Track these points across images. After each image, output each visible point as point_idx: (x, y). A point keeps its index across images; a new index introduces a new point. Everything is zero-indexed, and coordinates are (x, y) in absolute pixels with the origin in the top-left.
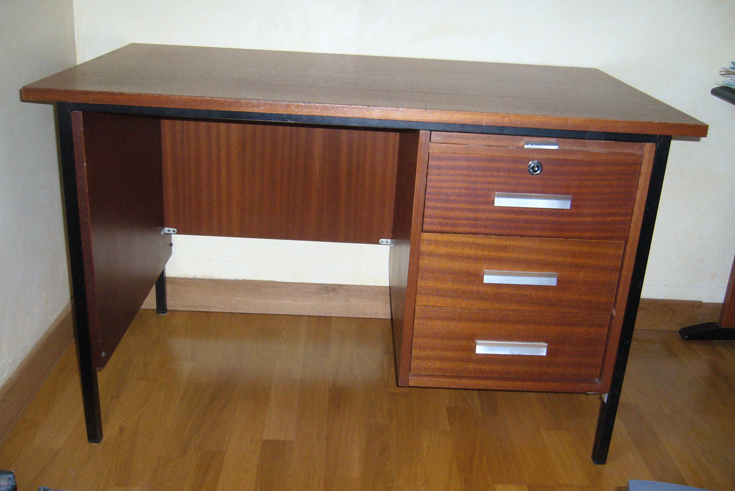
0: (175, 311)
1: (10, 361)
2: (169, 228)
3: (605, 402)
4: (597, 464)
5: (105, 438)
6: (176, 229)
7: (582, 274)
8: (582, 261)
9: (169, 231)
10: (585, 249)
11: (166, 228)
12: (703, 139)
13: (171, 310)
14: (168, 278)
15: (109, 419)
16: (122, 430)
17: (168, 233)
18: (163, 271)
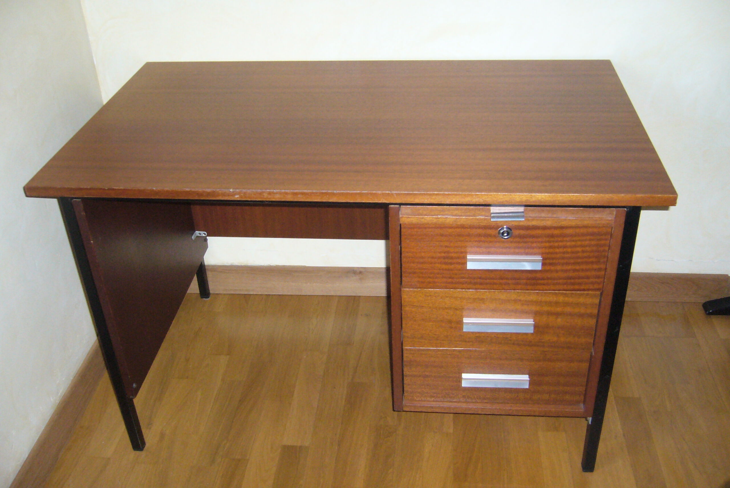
0: (217, 294)
1: (64, 379)
2: (200, 231)
3: (590, 423)
4: (585, 472)
5: (147, 445)
6: (206, 232)
7: (559, 320)
8: (559, 309)
9: (200, 234)
10: (561, 299)
11: (197, 232)
12: (672, 208)
13: (214, 294)
14: (208, 266)
15: (152, 424)
16: (162, 435)
17: (199, 236)
18: (201, 263)
